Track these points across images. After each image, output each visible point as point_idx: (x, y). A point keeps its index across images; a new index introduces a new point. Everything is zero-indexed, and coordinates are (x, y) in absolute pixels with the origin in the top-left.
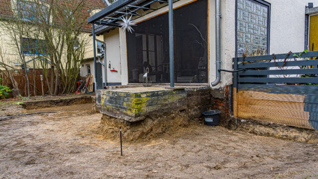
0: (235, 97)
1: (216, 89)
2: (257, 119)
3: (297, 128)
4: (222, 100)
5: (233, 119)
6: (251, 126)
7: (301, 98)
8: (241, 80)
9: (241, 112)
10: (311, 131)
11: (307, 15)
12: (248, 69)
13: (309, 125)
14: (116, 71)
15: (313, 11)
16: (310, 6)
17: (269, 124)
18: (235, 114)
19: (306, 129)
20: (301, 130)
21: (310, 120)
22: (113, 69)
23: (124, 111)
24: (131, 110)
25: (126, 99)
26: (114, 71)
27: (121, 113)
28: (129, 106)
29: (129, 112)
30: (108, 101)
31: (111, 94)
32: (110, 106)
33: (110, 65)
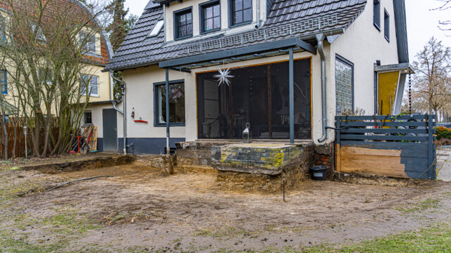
0: (338, 153)
1: (321, 146)
2: (360, 173)
3: (396, 178)
4: (328, 155)
5: (337, 174)
6: (355, 179)
7: (398, 153)
8: (343, 137)
9: (343, 167)
10: (407, 179)
11: (376, 72)
12: (351, 127)
13: (405, 175)
14: (146, 122)
15: (381, 69)
16: (378, 63)
17: (372, 176)
18: (338, 169)
19: (403, 179)
20: (398, 179)
21: (406, 171)
22: (139, 119)
23: (262, 166)
24: (271, 164)
25: (265, 154)
26: (141, 121)
27: (257, 168)
28: (269, 160)
29: (269, 167)
30: (234, 157)
31: (240, 150)
32: (238, 162)
33: (133, 113)
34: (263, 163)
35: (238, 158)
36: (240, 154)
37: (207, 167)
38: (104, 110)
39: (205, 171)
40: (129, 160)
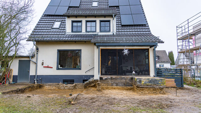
7: (174, 80)
10: (176, 87)
14: (52, 68)
17: (167, 87)
20: (174, 88)
21: (176, 85)
22: (47, 66)
23: (159, 85)
24: (163, 84)
25: (160, 81)
26: (48, 67)
27: (158, 85)
28: (162, 83)
29: (162, 85)
30: (148, 82)
31: (150, 79)
32: (150, 84)
33: (43, 63)
34: (160, 84)
35: (149, 82)
36: (150, 81)
37: (115, 87)
38: (19, 60)
39: (115, 88)
40: (40, 87)
